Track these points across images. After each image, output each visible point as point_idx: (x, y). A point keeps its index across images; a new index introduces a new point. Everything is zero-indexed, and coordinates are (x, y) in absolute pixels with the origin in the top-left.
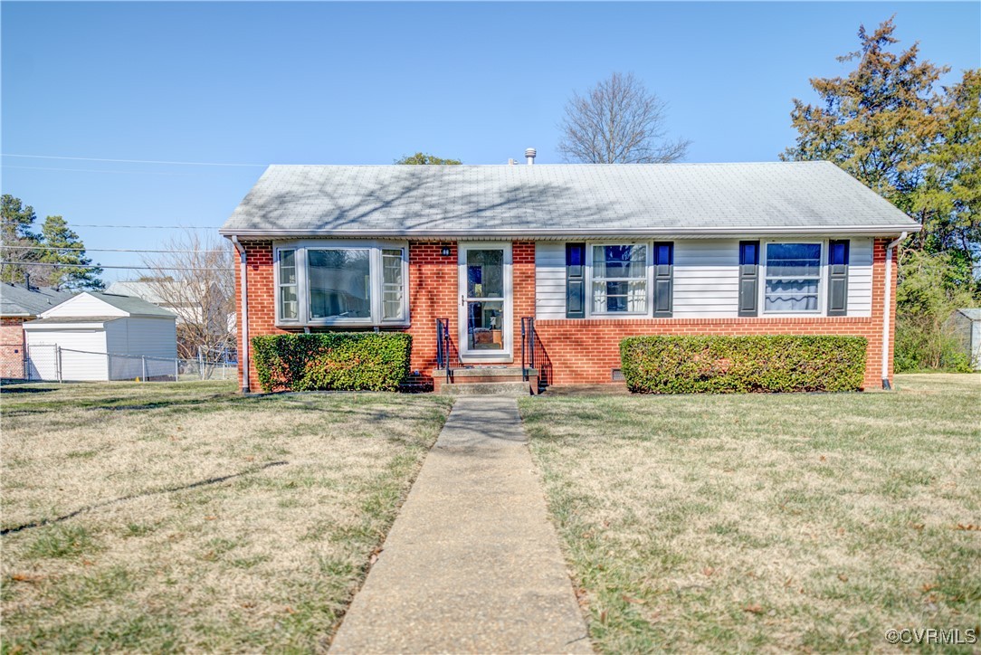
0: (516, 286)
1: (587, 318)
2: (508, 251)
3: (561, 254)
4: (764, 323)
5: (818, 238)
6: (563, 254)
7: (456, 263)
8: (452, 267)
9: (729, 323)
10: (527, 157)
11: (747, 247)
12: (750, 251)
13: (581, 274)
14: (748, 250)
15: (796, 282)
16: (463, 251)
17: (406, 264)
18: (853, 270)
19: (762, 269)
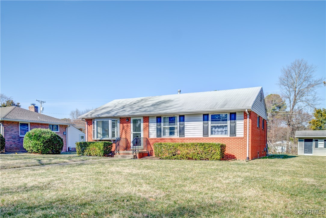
0: (144, 129)
1: (162, 137)
2: (142, 119)
3: (155, 119)
4: (210, 139)
5: (226, 112)
6: (156, 119)
7: (130, 123)
8: (129, 124)
9: (200, 139)
10: (178, 92)
11: (205, 116)
12: (206, 117)
13: (160, 125)
14: (206, 116)
15: (222, 126)
16: (132, 119)
17: (119, 124)
18: (238, 122)
19: (210, 122)
